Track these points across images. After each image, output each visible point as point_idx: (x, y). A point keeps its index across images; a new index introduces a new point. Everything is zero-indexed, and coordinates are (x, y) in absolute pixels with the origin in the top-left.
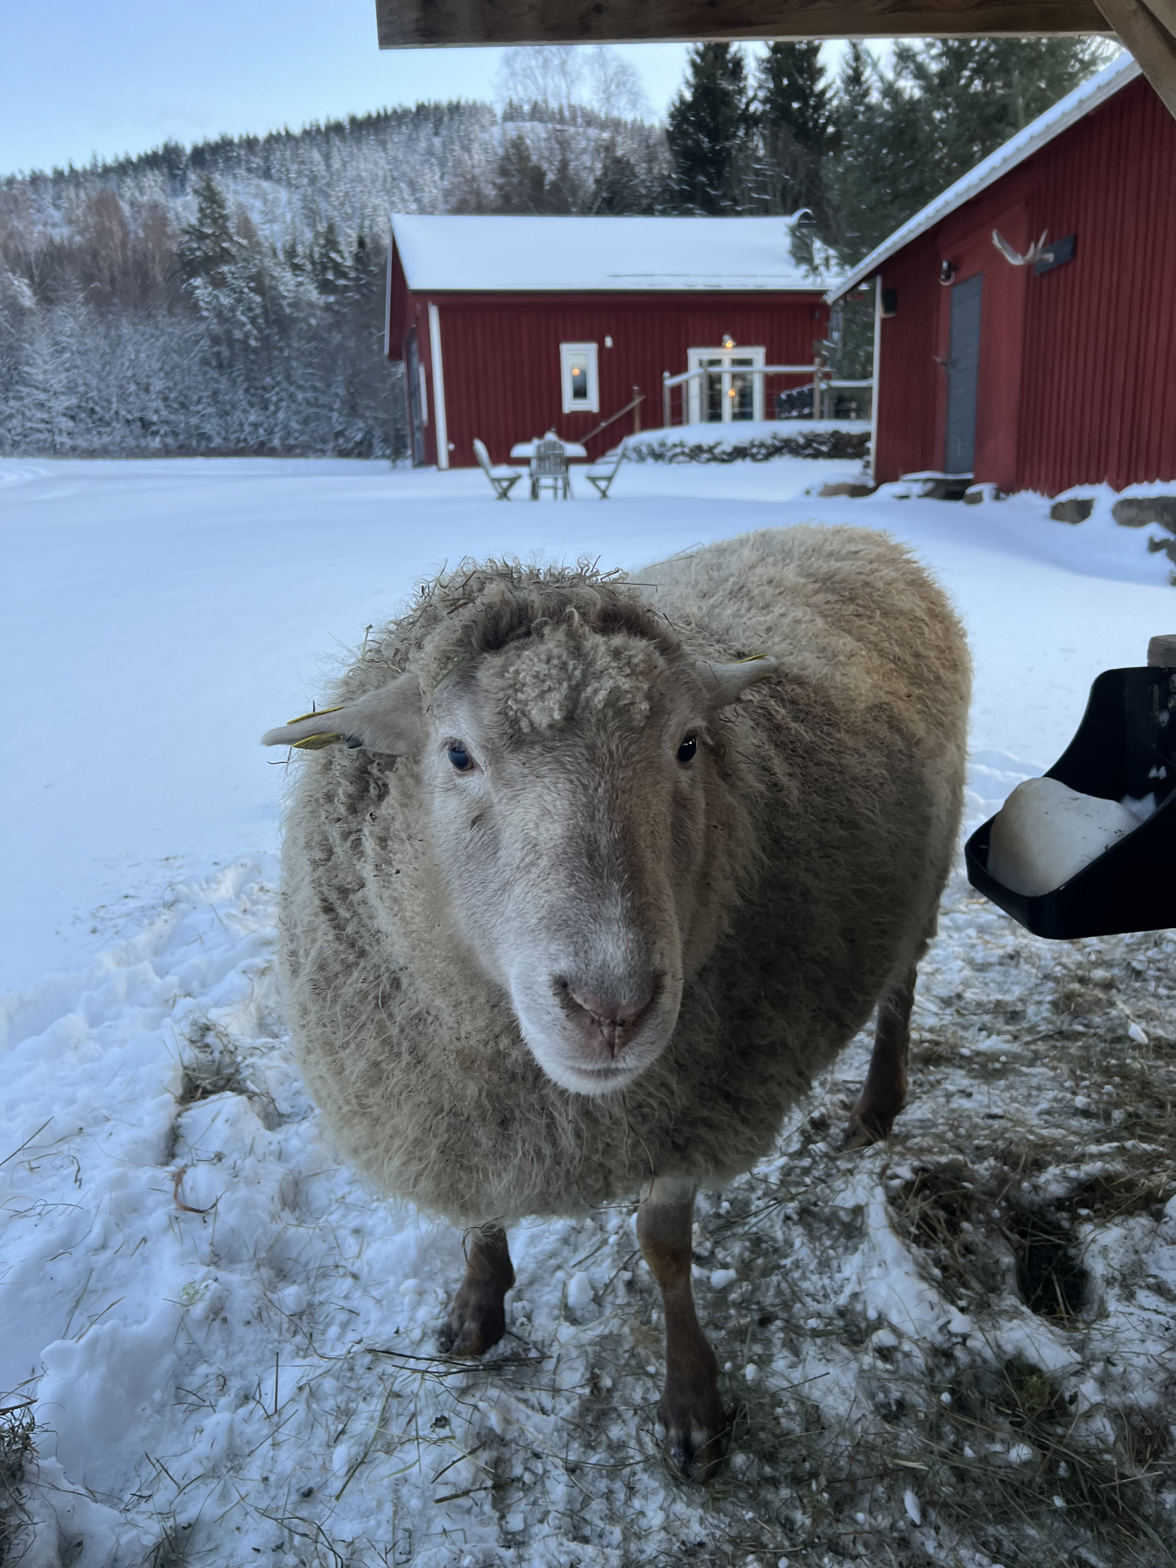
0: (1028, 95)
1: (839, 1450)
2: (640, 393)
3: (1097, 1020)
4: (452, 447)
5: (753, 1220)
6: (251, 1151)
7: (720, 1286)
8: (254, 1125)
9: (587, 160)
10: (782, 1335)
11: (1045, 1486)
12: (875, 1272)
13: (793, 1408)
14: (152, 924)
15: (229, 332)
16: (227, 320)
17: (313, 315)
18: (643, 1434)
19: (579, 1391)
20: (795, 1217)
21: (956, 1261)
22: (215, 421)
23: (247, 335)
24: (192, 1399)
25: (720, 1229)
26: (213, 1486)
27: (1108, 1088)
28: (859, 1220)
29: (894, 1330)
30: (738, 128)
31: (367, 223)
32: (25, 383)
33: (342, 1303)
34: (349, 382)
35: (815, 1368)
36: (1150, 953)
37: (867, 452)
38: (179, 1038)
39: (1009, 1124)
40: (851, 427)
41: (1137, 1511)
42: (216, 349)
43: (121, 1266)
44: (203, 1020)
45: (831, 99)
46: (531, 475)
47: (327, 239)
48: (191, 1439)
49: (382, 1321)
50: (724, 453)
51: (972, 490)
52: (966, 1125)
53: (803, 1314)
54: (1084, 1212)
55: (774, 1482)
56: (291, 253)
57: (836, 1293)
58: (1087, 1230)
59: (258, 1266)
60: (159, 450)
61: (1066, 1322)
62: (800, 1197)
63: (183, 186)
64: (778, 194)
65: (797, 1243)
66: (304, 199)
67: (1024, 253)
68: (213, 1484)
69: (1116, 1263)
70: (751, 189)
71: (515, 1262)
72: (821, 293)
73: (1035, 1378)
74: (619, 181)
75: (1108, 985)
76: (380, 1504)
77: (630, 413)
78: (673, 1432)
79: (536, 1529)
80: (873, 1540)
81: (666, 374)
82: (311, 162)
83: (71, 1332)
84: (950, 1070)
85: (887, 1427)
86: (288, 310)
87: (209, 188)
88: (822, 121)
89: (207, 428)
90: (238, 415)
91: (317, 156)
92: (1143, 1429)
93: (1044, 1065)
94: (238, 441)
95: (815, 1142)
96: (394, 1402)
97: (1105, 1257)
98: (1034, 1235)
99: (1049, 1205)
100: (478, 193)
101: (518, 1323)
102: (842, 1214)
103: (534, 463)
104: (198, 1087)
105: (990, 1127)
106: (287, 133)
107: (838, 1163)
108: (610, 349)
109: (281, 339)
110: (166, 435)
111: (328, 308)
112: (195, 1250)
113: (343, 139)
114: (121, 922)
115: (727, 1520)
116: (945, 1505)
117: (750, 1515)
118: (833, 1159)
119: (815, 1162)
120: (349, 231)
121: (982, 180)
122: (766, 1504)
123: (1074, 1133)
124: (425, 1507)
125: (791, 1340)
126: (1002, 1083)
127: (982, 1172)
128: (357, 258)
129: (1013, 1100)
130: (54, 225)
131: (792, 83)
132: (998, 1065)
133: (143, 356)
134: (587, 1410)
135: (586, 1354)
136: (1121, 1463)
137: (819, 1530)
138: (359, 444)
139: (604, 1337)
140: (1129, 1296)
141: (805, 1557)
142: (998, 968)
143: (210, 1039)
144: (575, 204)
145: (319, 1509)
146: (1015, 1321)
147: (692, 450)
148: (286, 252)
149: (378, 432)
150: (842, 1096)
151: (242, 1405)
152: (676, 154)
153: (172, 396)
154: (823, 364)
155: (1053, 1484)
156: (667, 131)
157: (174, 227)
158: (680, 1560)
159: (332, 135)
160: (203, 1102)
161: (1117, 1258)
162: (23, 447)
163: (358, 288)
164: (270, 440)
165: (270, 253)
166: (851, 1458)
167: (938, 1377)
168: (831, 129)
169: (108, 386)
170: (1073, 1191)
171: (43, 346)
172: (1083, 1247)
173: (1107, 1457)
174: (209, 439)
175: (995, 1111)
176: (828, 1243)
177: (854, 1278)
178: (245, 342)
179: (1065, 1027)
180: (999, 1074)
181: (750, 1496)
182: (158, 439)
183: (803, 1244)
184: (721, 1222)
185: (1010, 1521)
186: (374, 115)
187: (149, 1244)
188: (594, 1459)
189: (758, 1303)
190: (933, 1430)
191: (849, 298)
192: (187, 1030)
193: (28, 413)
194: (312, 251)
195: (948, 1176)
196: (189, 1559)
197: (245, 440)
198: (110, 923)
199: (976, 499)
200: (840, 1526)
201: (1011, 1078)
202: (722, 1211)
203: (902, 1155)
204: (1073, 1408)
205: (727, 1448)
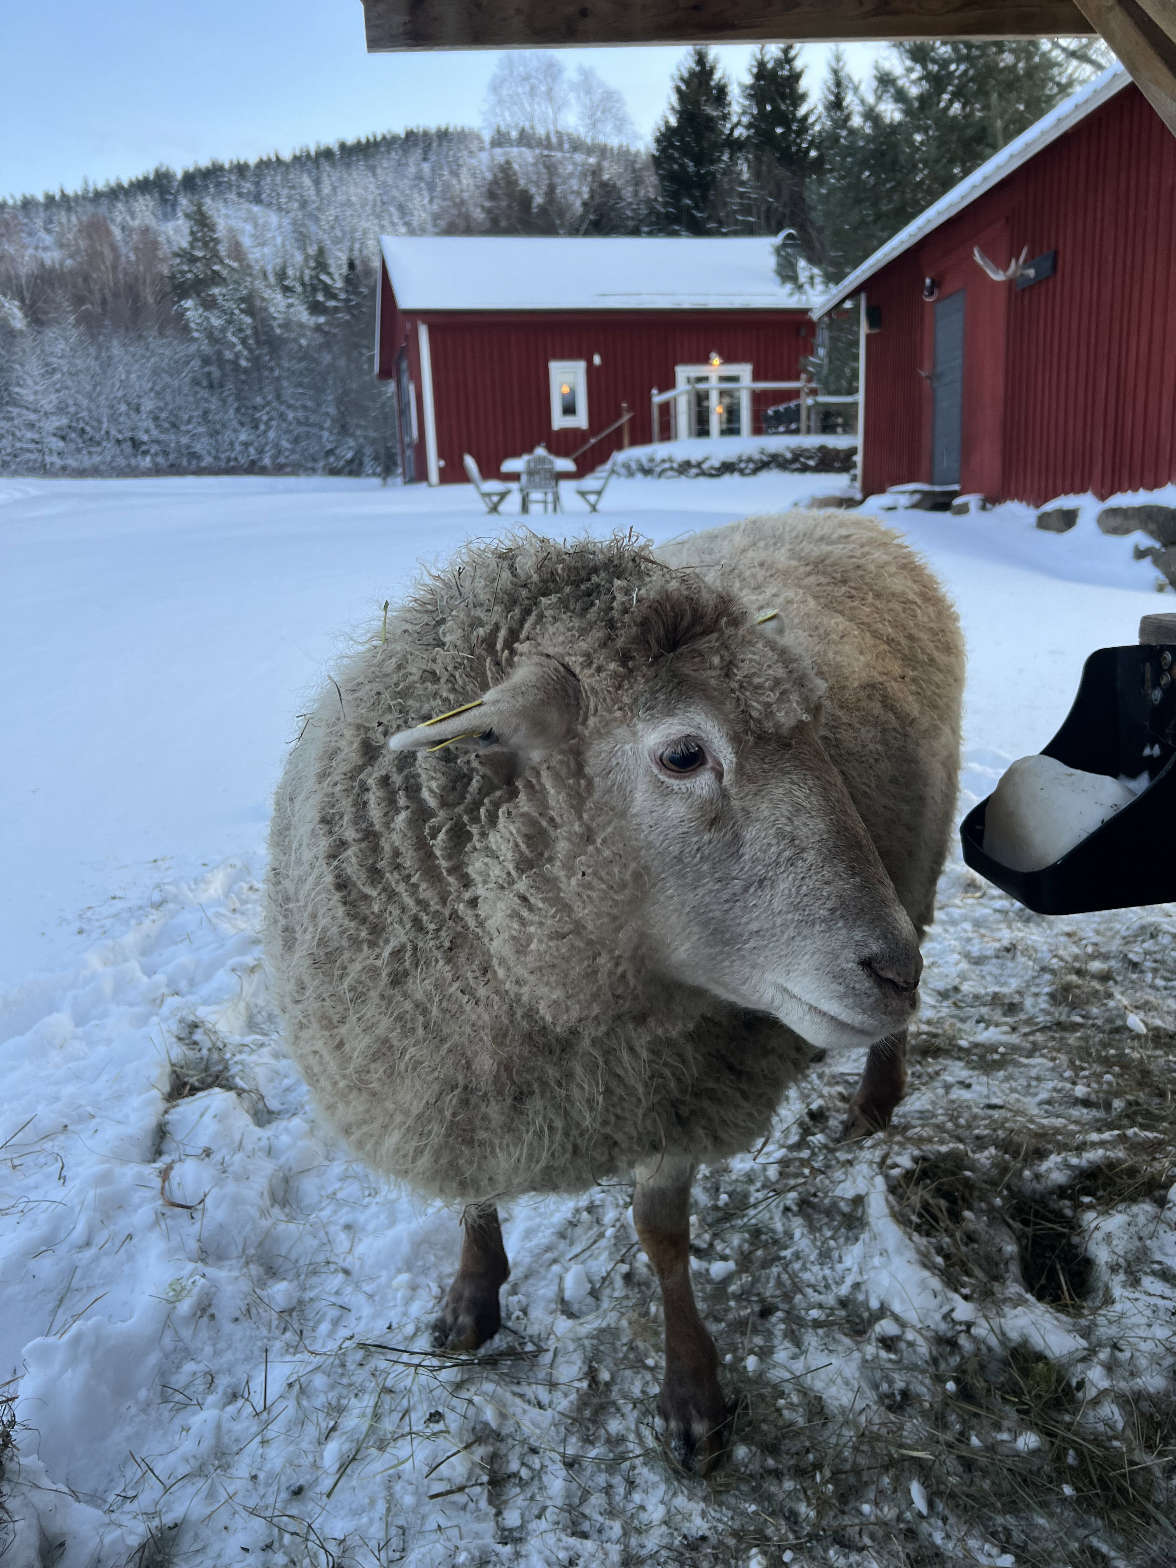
0: (1006, 117)
1: (843, 1440)
2: (630, 409)
3: (1095, 1011)
4: (442, 463)
5: (752, 1212)
6: (240, 1147)
7: (718, 1279)
8: (242, 1121)
9: (574, 184)
10: (783, 1326)
11: (1054, 1475)
12: (877, 1261)
13: (795, 1399)
14: (140, 923)
15: (219, 353)
16: (217, 341)
17: (304, 335)
18: (642, 1427)
19: (577, 1384)
20: (795, 1208)
21: (958, 1249)
22: (205, 440)
23: (238, 356)
24: (179, 1397)
25: (720, 1221)
26: (199, 1485)
27: (1108, 1077)
28: (860, 1211)
29: (897, 1319)
30: (722, 152)
31: (357, 246)
32: (15, 404)
33: (333, 1299)
34: (339, 402)
35: (816, 1358)
36: (1146, 945)
37: (854, 465)
38: (166, 1035)
39: (1009, 1115)
40: (838, 442)
41: (1148, 1499)
42: (206, 369)
43: (106, 1263)
44: (191, 1018)
45: (813, 124)
46: (521, 490)
47: (317, 261)
48: (177, 1437)
49: (375, 1317)
50: (712, 468)
51: (958, 501)
52: (966, 1115)
53: (804, 1305)
54: (1087, 1200)
55: (778, 1475)
56: (282, 275)
57: (837, 1284)
58: (1089, 1218)
59: (247, 1263)
60: (150, 469)
61: (1071, 1310)
62: (800, 1189)
63: (174, 210)
64: (763, 216)
65: (797, 1234)
66: (294, 223)
67: (1006, 268)
68: (201, 1484)
69: (1120, 1250)
70: (735, 212)
71: (511, 1256)
72: (805, 311)
73: (1041, 1365)
74: (605, 204)
75: (1105, 977)
76: (372, 1502)
77: (619, 430)
78: (673, 1425)
79: (533, 1525)
80: (880, 1532)
81: (654, 391)
82: (302, 187)
83: (55, 1329)
84: (949, 1062)
85: (892, 1416)
86: (278, 331)
87: (200, 212)
88: (804, 145)
89: (198, 447)
90: (228, 435)
91: (307, 181)
92: (1152, 1415)
93: (1043, 1056)
94: (229, 460)
95: (814, 1134)
96: (387, 1398)
97: (1109, 1244)
98: (1036, 1224)
99: (1052, 1193)
100: (467, 217)
101: (514, 1317)
102: (842, 1204)
103: (524, 478)
104: (185, 1084)
105: (990, 1117)
106: (278, 159)
107: (838, 1154)
108: (599, 367)
109: (271, 359)
110: (156, 454)
111: (318, 328)
112: (182, 1247)
113: (333, 165)
114: (108, 922)
115: (730, 1514)
116: (952, 1496)
117: (753, 1508)
118: (832, 1151)
119: (814, 1154)
120: (339, 254)
121: (963, 198)
122: (770, 1497)
123: (1076, 1122)
124: (419, 1504)
125: (793, 1331)
126: (1001, 1073)
127: (983, 1161)
128: (348, 280)
129: (1013, 1090)
130: (45, 249)
131: (775, 109)
132: (996, 1057)
133: (133, 376)
134: (585, 1404)
135: (584, 1347)
136: (1131, 1450)
137: (824, 1523)
138: (350, 462)
139: (601, 1331)
140: (1135, 1283)
141: (810, 1550)
142: (994, 961)
143: (198, 1036)
144: (562, 225)
145: (310, 1508)
146: (1020, 1309)
147: (680, 466)
148: (276, 274)
149: (368, 451)
150: (840, 1089)
151: (230, 1403)
152: (662, 178)
153: (163, 415)
154: (809, 380)
155: (1062, 1473)
156: (653, 156)
157: (165, 250)
158: (682, 1554)
159: (322, 160)
160: (191, 1098)
161: (1121, 1245)
162: (13, 467)
163: (349, 309)
164: (261, 459)
165: (261, 275)
166: (856, 1449)
167: (943, 1366)
168: (813, 153)
169: (98, 407)
170: (1075, 1178)
171: (34, 367)
172: (1087, 1235)
173: (1116, 1444)
174: (199, 458)
175: (994, 1101)
176: (829, 1234)
177: (855, 1269)
178: (235, 362)
179: (1063, 1018)
180: (1000, 1064)
181: (754, 1490)
182: (148, 459)
183: (803, 1235)
184: (720, 1214)
185: (1019, 1510)
186: (364, 141)
187: (135, 1241)
188: (593, 1453)
189: (758, 1295)
190: (939, 1420)
191: (834, 316)
192: (175, 1027)
193: (18, 434)
194: (302, 273)
195: (949, 1165)
196: (175, 1560)
197: (236, 459)
198: (97, 924)
199: (963, 510)
200: (846, 1518)
201: (1010, 1069)
202: (721, 1203)
203: (901, 1144)
204: (1080, 1395)
205: (728, 1441)
